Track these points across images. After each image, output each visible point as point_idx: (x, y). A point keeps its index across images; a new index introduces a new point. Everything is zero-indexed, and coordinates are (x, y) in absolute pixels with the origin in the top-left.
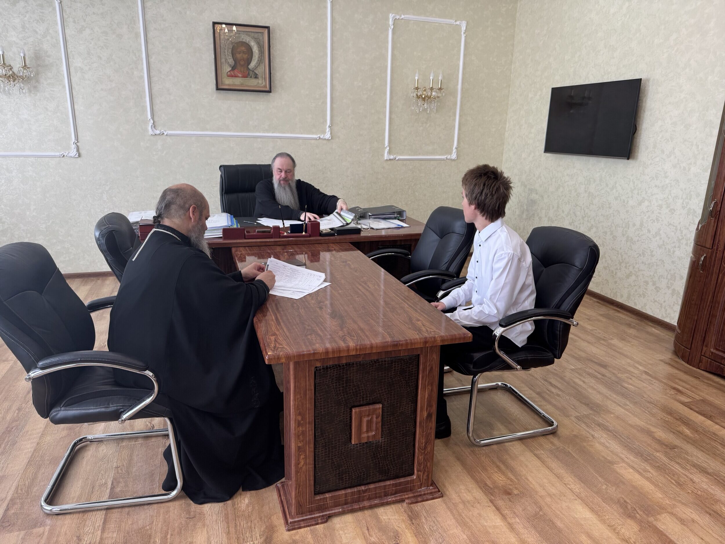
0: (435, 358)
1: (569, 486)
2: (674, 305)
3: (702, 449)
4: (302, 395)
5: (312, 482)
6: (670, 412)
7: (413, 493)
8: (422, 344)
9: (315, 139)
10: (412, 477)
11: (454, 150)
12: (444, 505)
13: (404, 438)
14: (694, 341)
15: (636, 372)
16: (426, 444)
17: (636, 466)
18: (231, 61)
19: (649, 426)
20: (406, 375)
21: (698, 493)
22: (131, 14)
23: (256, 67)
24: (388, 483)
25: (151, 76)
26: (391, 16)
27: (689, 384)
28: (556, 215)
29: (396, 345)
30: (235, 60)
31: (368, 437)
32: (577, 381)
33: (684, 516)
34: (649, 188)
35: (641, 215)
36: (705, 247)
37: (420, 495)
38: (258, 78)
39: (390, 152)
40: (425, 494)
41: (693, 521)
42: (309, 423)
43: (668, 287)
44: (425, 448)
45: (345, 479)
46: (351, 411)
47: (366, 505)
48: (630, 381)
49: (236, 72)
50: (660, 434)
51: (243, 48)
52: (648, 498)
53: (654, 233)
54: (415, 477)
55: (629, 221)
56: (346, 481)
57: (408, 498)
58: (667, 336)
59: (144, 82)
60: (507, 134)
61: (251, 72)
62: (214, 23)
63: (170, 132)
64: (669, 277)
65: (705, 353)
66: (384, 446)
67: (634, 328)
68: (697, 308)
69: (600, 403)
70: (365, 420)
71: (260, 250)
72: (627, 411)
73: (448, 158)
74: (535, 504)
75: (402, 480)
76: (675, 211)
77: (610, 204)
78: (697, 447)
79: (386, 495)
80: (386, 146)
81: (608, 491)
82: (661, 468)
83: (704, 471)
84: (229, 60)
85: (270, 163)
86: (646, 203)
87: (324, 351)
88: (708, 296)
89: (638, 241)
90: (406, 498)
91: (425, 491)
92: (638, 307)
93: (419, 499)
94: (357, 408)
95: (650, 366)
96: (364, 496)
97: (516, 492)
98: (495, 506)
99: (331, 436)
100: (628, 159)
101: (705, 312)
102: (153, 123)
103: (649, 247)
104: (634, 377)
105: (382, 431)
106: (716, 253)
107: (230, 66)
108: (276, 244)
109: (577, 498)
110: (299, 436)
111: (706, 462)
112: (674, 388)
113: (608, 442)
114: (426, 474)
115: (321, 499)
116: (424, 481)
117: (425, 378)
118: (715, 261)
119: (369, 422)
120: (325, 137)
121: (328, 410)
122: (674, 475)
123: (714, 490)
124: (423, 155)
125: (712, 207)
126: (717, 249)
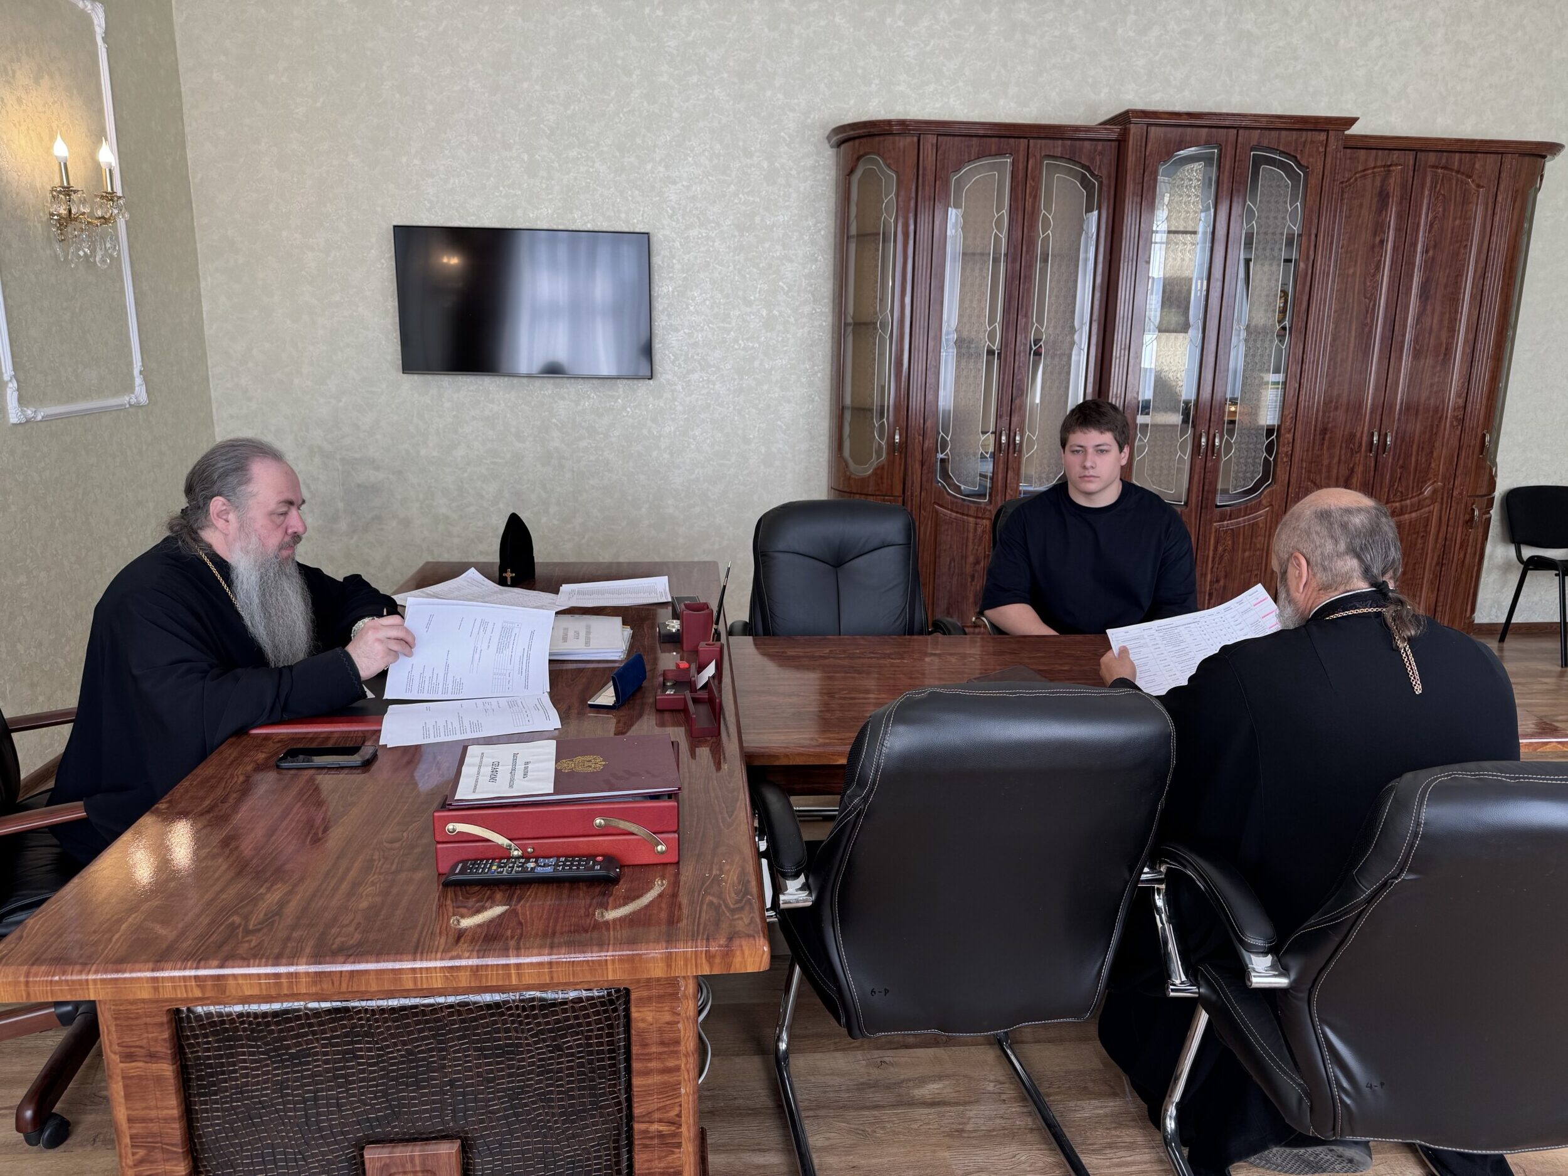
11: (138, 380)
36: (891, 496)
39: (22, 401)
55: (660, 488)
73: (129, 402)
103: (712, 524)
125: (897, 437)
126: (912, 494)
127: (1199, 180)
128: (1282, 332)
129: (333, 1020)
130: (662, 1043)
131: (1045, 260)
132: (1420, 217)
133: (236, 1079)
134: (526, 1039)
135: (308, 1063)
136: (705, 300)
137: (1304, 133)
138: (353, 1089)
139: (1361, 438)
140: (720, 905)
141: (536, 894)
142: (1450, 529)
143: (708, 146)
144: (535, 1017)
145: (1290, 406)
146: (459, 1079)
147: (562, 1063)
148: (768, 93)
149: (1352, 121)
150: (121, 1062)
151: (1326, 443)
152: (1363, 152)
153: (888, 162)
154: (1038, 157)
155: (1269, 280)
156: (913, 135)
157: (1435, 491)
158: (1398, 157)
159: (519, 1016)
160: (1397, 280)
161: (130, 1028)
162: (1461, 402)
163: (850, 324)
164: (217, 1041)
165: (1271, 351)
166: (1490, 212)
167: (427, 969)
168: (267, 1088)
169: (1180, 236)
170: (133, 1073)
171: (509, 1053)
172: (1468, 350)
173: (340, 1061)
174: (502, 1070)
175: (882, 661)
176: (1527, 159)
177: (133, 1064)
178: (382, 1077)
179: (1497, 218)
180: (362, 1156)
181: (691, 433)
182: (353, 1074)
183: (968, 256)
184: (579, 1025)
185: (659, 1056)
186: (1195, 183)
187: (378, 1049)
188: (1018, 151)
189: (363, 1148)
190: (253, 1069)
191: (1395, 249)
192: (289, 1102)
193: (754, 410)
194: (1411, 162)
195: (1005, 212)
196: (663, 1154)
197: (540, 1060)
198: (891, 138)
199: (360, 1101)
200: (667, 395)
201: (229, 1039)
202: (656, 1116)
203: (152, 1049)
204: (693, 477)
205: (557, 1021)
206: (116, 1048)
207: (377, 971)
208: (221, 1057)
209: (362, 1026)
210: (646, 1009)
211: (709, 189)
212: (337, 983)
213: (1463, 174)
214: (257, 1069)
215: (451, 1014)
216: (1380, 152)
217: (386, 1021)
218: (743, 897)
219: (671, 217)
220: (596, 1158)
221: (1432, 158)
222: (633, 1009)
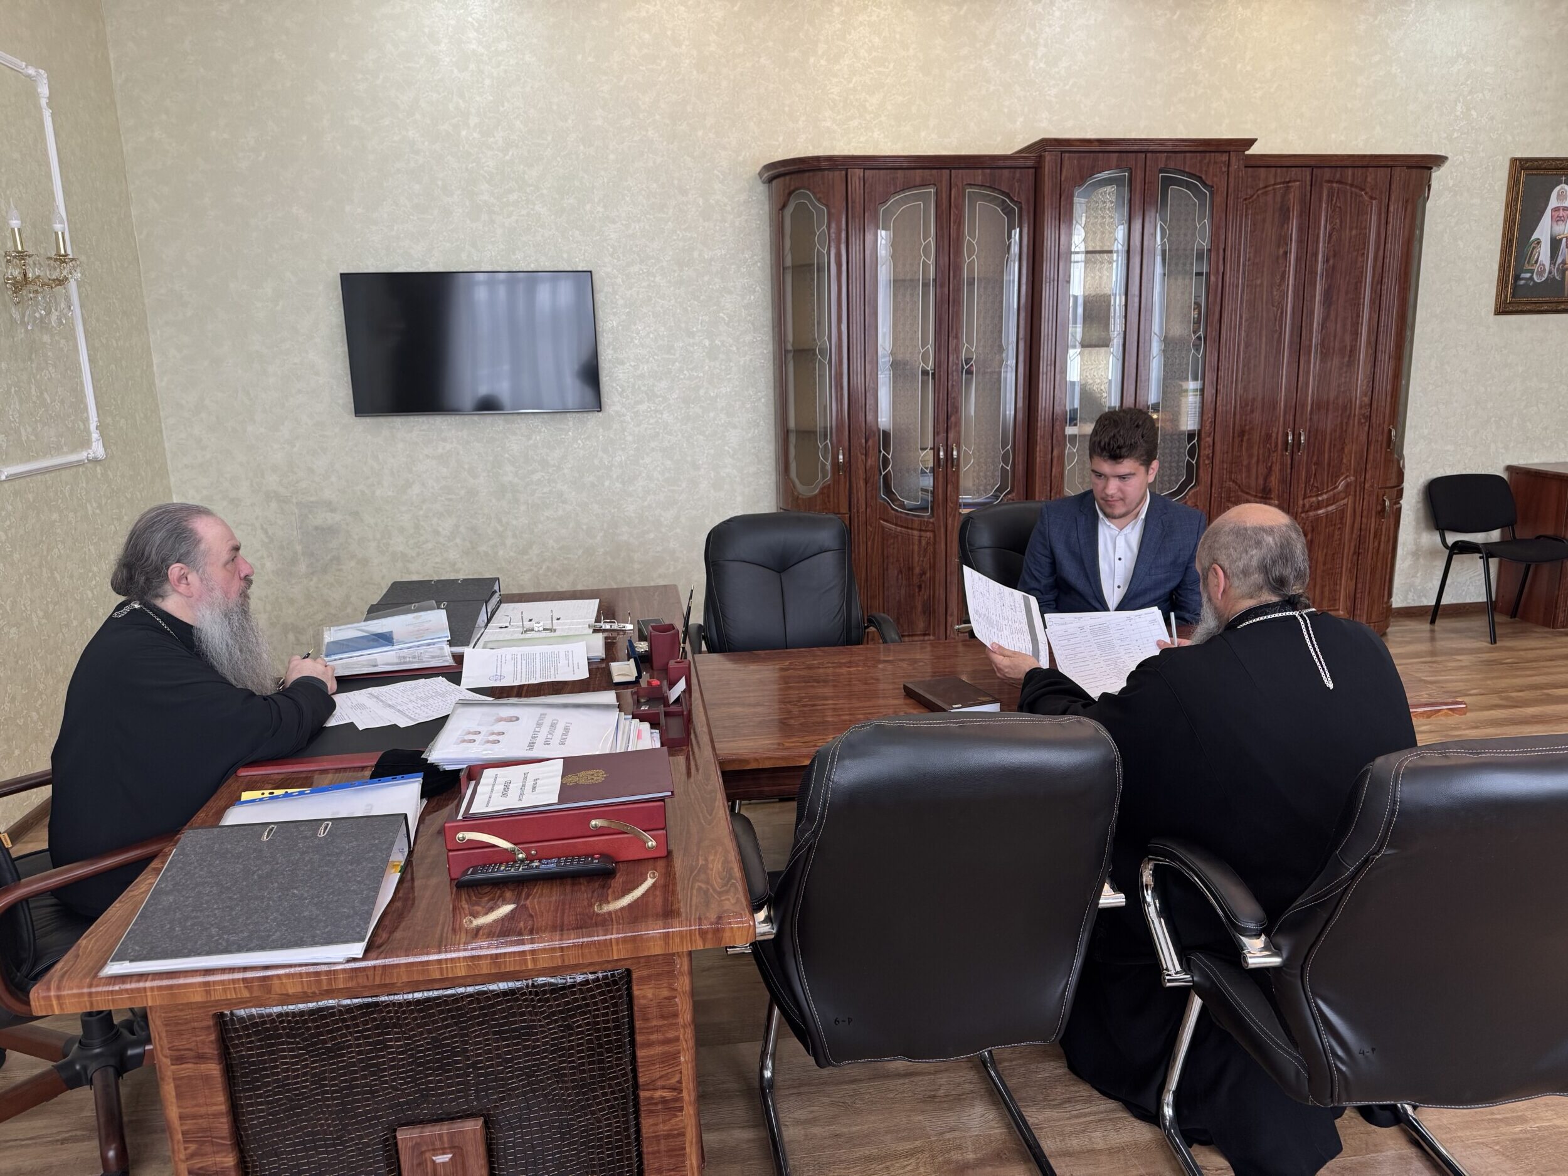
11: (95, 435)
73: (90, 457)
100: (597, 413)
125: (841, 457)
126: (858, 512)
127: (1112, 202)
128: (1198, 342)
129: (364, 1015)
130: (662, 1017)
131: (971, 283)
132: (1319, 228)
133: (278, 1074)
134: (540, 1021)
135: (343, 1055)
136: (648, 333)
137: (1208, 154)
138: (385, 1076)
139: (1277, 438)
140: (708, 889)
141: (542, 890)
142: (1364, 520)
143: (644, 186)
144: (547, 1000)
145: (1208, 410)
146: (481, 1062)
147: (572, 1041)
148: (700, 133)
149: (1251, 142)
150: (172, 1064)
151: (1244, 444)
152: (1263, 170)
153: (818, 196)
154: (960, 185)
155: (1183, 293)
156: (841, 170)
157: (1348, 485)
158: (1296, 174)
159: (533, 1000)
160: (1301, 288)
161: (180, 1033)
162: (1367, 400)
163: (790, 351)
164: (259, 1040)
165: (1188, 360)
166: (1383, 221)
167: (452, 959)
168: (306, 1081)
169: (1098, 256)
170: (183, 1074)
171: (524, 1034)
172: (1371, 352)
173: (371, 1051)
174: (519, 1050)
175: (838, 670)
176: (1414, 170)
177: (183, 1066)
178: (410, 1064)
179: (1390, 227)
180: (395, 1137)
181: (641, 461)
182: (384, 1063)
183: (899, 284)
184: (587, 1005)
185: (658, 1029)
186: (1108, 205)
187: (407, 1039)
188: (941, 181)
189: (395, 1131)
190: (293, 1064)
191: (1298, 259)
192: (327, 1092)
193: (702, 437)
194: (1308, 178)
195: (932, 239)
196: (667, 1118)
197: (553, 1039)
198: (820, 173)
199: (392, 1087)
200: (616, 426)
201: (270, 1037)
202: (660, 1083)
203: (200, 1051)
204: (646, 503)
205: (567, 1003)
206: (167, 1052)
207: (406, 964)
208: (263, 1054)
209: (391, 1018)
210: (645, 987)
211: (647, 227)
212: (371, 978)
213: (1356, 187)
214: (296, 1063)
215: (471, 1003)
216: (1279, 170)
217: (412, 1012)
218: (728, 882)
219: (612, 255)
220: (607, 1125)
221: (1327, 174)
222: (635, 988)
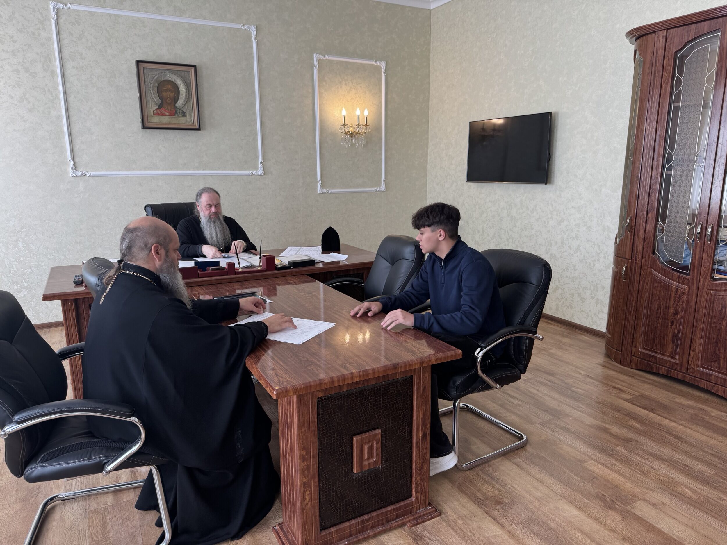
0: (428, 377)
1: (551, 488)
2: (599, 313)
3: (652, 438)
4: (306, 429)
5: (318, 518)
6: (618, 410)
7: (413, 515)
8: (418, 365)
9: (248, 175)
10: (411, 499)
11: (383, 183)
12: (444, 523)
13: (402, 461)
14: (624, 343)
15: (580, 376)
16: (422, 464)
17: (603, 462)
18: (157, 100)
19: (604, 425)
20: (402, 397)
21: (660, 479)
22: (45, 51)
23: (184, 106)
24: (389, 508)
25: (70, 116)
26: (315, 57)
27: (626, 383)
28: (482, 238)
29: (395, 367)
30: (161, 98)
31: (369, 464)
32: (531, 390)
33: (655, 501)
34: (567, 209)
35: (561, 234)
36: (625, 258)
37: (420, 517)
38: (186, 116)
39: (322, 186)
40: (424, 515)
41: (664, 504)
42: (313, 457)
43: (592, 298)
44: (422, 468)
45: (349, 510)
46: (352, 440)
47: (370, 534)
48: (577, 385)
49: (162, 111)
50: (615, 429)
51: (169, 87)
52: (621, 489)
53: (575, 249)
54: (413, 499)
55: (551, 240)
56: (350, 512)
57: (409, 521)
58: (597, 342)
59: (62, 121)
60: (429, 166)
61: (179, 110)
62: (138, 62)
63: (93, 173)
64: (592, 288)
65: (634, 354)
66: (384, 472)
67: (566, 337)
68: (624, 313)
69: (557, 408)
70: (366, 447)
71: (217, 288)
72: (582, 413)
73: (377, 190)
74: (526, 509)
75: (402, 504)
76: (591, 228)
77: (532, 225)
78: (648, 438)
79: (388, 521)
80: (318, 180)
81: (586, 487)
82: (624, 461)
83: (660, 458)
84: (154, 99)
85: (194, 201)
86: (565, 223)
87: (330, 380)
88: (633, 301)
89: (561, 257)
90: (407, 522)
91: (424, 512)
92: (567, 318)
93: (420, 521)
94: (358, 436)
95: (590, 370)
96: (367, 526)
97: (506, 500)
98: (491, 517)
99: (334, 467)
100: (546, 184)
101: (632, 317)
102: (74, 164)
103: (572, 263)
104: (579, 381)
105: (382, 456)
106: (636, 263)
107: (157, 104)
108: (232, 281)
109: (561, 498)
110: (304, 472)
111: (660, 450)
112: (616, 388)
113: (574, 443)
114: (423, 494)
115: (326, 534)
116: (422, 502)
117: (419, 399)
118: (635, 269)
119: (370, 449)
120: (258, 173)
121: (331, 441)
122: (636, 465)
123: (673, 474)
124: (354, 188)
125: (628, 222)
126: (636, 259)
153: (640, 53)
156: (652, 33)
195: (714, 71)
198: (642, 38)
